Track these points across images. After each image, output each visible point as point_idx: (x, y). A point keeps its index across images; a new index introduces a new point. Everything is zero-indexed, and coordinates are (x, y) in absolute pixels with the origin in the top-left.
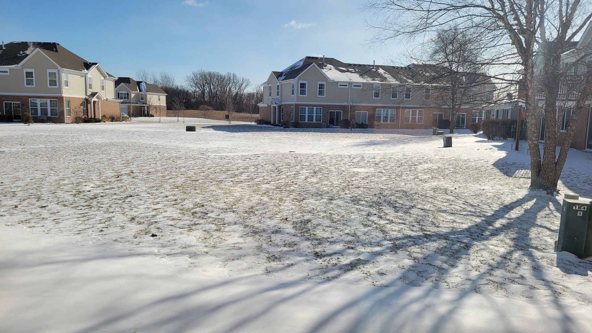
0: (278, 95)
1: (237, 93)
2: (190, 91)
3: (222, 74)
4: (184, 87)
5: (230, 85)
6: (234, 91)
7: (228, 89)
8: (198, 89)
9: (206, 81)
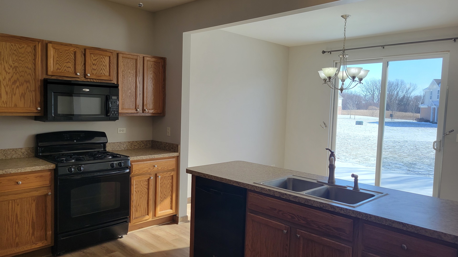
0: (438, 98)
1: (404, 96)
2: (362, 95)
3: (390, 81)
4: (357, 92)
5: (398, 89)
6: (401, 95)
7: (396, 93)
8: (368, 94)
9: (376, 87)
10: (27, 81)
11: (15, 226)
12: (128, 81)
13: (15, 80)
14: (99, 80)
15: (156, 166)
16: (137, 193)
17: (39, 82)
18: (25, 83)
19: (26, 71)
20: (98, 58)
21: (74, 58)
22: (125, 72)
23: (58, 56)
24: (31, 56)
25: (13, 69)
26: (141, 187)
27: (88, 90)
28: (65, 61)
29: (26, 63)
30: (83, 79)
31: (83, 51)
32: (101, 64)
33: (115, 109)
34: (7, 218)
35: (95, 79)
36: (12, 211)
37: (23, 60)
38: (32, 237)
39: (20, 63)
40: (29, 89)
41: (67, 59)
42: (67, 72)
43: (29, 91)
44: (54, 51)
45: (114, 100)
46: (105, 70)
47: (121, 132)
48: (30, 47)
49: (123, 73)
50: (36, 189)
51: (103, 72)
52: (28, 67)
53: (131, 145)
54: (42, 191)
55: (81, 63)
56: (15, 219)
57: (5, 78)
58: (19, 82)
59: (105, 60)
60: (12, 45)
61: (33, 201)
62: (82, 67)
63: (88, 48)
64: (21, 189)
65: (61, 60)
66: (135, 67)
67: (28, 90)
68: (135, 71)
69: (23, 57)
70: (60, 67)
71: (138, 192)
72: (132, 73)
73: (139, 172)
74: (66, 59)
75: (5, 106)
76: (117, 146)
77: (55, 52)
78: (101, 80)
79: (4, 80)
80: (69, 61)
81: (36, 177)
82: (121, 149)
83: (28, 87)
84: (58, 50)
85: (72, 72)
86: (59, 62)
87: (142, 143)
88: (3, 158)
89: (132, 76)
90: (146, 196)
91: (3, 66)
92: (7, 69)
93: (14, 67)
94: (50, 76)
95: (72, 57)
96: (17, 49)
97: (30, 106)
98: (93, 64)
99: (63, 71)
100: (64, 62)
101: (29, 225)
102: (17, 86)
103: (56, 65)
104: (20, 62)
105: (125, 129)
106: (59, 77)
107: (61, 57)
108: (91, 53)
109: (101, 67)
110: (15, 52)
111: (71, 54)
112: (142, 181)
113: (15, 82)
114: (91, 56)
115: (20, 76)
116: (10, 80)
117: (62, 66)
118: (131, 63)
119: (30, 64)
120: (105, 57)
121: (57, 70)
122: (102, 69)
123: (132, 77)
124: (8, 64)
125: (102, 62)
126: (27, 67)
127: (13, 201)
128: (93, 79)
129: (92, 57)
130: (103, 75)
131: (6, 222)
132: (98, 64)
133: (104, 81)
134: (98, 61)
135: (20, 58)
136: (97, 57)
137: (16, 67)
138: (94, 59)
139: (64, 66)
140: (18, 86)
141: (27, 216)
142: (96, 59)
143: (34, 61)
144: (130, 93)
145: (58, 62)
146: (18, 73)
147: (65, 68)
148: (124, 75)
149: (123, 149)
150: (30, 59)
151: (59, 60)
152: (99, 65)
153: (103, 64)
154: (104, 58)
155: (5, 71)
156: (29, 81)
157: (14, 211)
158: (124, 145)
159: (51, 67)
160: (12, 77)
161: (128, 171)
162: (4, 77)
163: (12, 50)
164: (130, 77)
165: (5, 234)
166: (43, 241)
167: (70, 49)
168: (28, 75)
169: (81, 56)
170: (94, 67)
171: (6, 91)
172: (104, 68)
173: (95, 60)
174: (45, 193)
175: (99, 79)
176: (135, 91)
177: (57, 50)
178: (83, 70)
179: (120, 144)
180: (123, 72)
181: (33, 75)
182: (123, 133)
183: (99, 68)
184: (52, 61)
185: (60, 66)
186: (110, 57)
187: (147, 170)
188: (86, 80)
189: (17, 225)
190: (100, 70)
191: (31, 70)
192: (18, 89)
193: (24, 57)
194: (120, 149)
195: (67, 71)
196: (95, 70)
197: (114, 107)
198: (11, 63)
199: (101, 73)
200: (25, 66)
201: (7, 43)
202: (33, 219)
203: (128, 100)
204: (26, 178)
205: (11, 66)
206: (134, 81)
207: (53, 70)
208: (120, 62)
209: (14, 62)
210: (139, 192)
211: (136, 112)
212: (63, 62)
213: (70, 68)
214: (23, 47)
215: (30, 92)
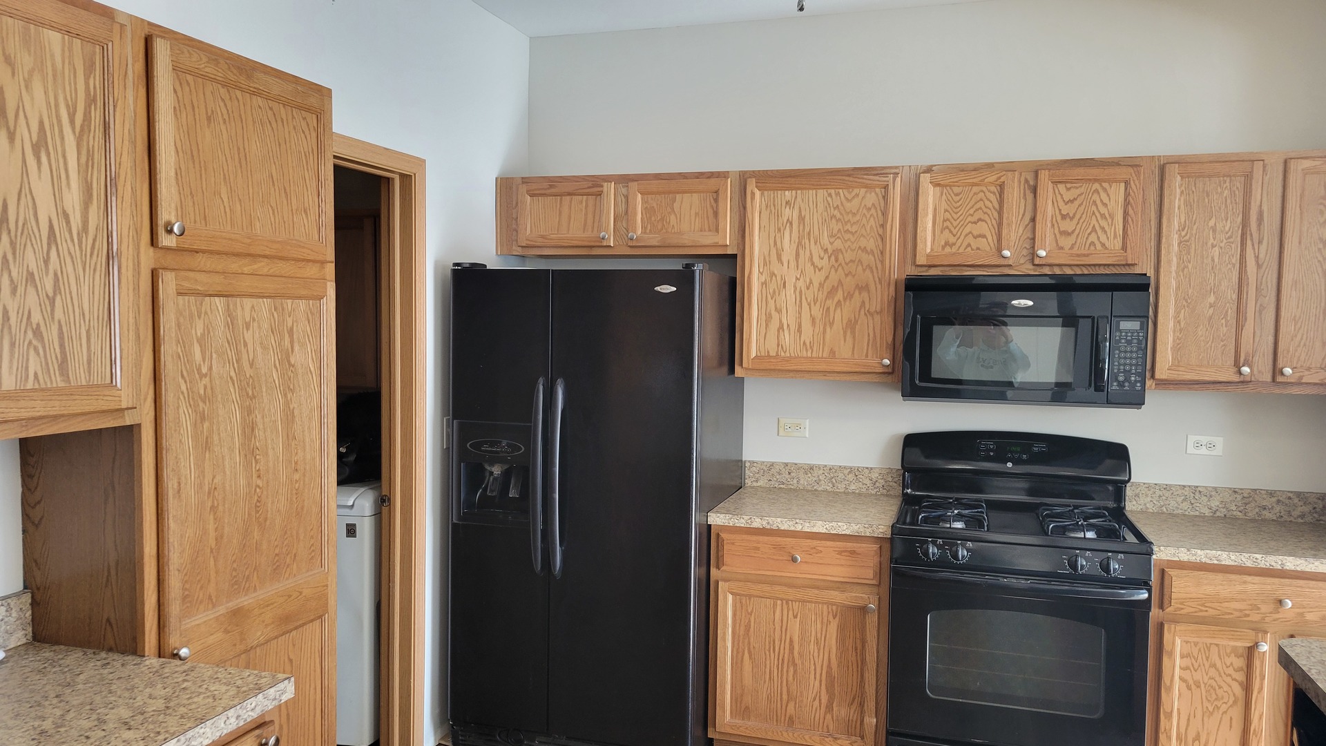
10: (862, 286)
11: (787, 671)
12: (1203, 262)
13: (833, 286)
14: (1082, 267)
15: (1289, 604)
16: (1189, 688)
17: (892, 288)
18: (857, 293)
19: (860, 261)
20: (1082, 194)
21: (997, 206)
22: (1192, 229)
23: (948, 205)
24: (875, 216)
25: (829, 257)
26: (1213, 670)
27: (1030, 303)
28: (970, 219)
29: (862, 238)
30: (1027, 269)
31: (1029, 178)
32: (1094, 213)
33: (1131, 365)
34: (770, 643)
35: (1070, 265)
36: (782, 627)
37: (854, 231)
38: (825, 714)
39: (846, 241)
40: (867, 309)
41: (977, 210)
42: (972, 250)
43: (865, 314)
44: (939, 194)
45: (1126, 333)
46: (1105, 232)
47: (1204, 451)
48: (873, 194)
49: (1183, 234)
50: (841, 586)
51: (1098, 238)
52: (865, 248)
53: (1246, 504)
54: (854, 595)
55: (1022, 218)
56: (787, 651)
57: (811, 282)
58: (842, 292)
59: (1108, 195)
60: (830, 195)
61: (831, 614)
62: (1023, 231)
63: (1048, 164)
64: (804, 576)
65: (956, 218)
66: (1241, 205)
67: (862, 312)
68: (1239, 219)
69: (854, 223)
70: (952, 240)
71: (1193, 687)
72: (1227, 229)
73: (1201, 611)
74: (971, 212)
75: (809, 355)
76: (1180, 499)
77: (942, 195)
78: (1089, 265)
79: (808, 289)
80: (982, 218)
81: (840, 553)
82: (1197, 513)
83: (863, 302)
84: (950, 186)
85: (988, 249)
86: (952, 224)
87: (1300, 503)
88: (828, 488)
89: (1225, 241)
90: (1237, 713)
91: (809, 253)
92: (816, 259)
93: (834, 251)
94: (925, 269)
95: (991, 202)
96: (841, 202)
97: (867, 356)
98: (1064, 217)
99: (961, 250)
100: (967, 221)
101: (821, 681)
102: (837, 303)
103: (942, 232)
104: (847, 236)
105: (1219, 441)
106: (952, 268)
107: (956, 208)
108: (1056, 179)
109: (1094, 222)
110: (836, 212)
111: (988, 194)
112: (1214, 650)
113: (832, 292)
114: (1057, 191)
115: (847, 275)
116: (823, 288)
117: (959, 234)
118: (1222, 193)
119: (872, 239)
120: (1111, 187)
121: (943, 248)
122: (1094, 229)
123: (1222, 245)
124: (820, 247)
125: (1096, 205)
126: (864, 250)
127: (784, 602)
128: (1059, 265)
129: (1060, 193)
130: (1099, 247)
131: (768, 653)
132: (1083, 214)
133: (1102, 268)
134: (1082, 204)
135: (848, 227)
136: (1078, 192)
137: (836, 252)
138: (1067, 200)
139: (964, 234)
140: (839, 301)
141: (816, 654)
142: (1075, 199)
143: (881, 231)
144: (1210, 307)
145: (948, 223)
146: (840, 268)
147: (970, 239)
148: (1188, 241)
149: (1207, 512)
150: (871, 227)
151: (949, 217)
152: (1084, 216)
153: (1100, 213)
154: (1105, 190)
155: (813, 264)
156: (867, 285)
157: (786, 630)
158: (1209, 501)
159: (926, 241)
160: (827, 277)
161: (1144, 595)
162: (808, 281)
163: (830, 207)
164: (1213, 246)
165: (765, 682)
166: (854, 738)
167: (986, 180)
168: (864, 270)
169: (1022, 195)
170: (1067, 226)
171: (811, 315)
172: (1103, 223)
173: (1072, 201)
174: (861, 603)
175: (1083, 265)
176: (1235, 296)
177: (945, 190)
178: (1028, 238)
179: (1192, 495)
180: (1183, 230)
181: (877, 268)
182: (1212, 453)
183: (1084, 225)
184: (930, 225)
185: (954, 236)
186: (1127, 183)
187: (1241, 611)
188: (1035, 271)
189: (791, 669)
190: (1089, 234)
191: (874, 256)
192: (839, 311)
193: (858, 221)
194: (1192, 513)
195: (974, 248)
196: (1068, 234)
197: (1125, 358)
198: (825, 241)
199: (1092, 243)
200: (860, 247)
201: (818, 191)
202: (829, 666)
203: (1200, 333)
204: (814, 551)
205: (826, 251)
206: (1236, 260)
207: (932, 250)
208: (1170, 195)
209: (832, 240)
210: (1199, 687)
211: (1236, 378)
212: (962, 223)
213: (984, 236)
214: (857, 195)
215: (869, 317)
